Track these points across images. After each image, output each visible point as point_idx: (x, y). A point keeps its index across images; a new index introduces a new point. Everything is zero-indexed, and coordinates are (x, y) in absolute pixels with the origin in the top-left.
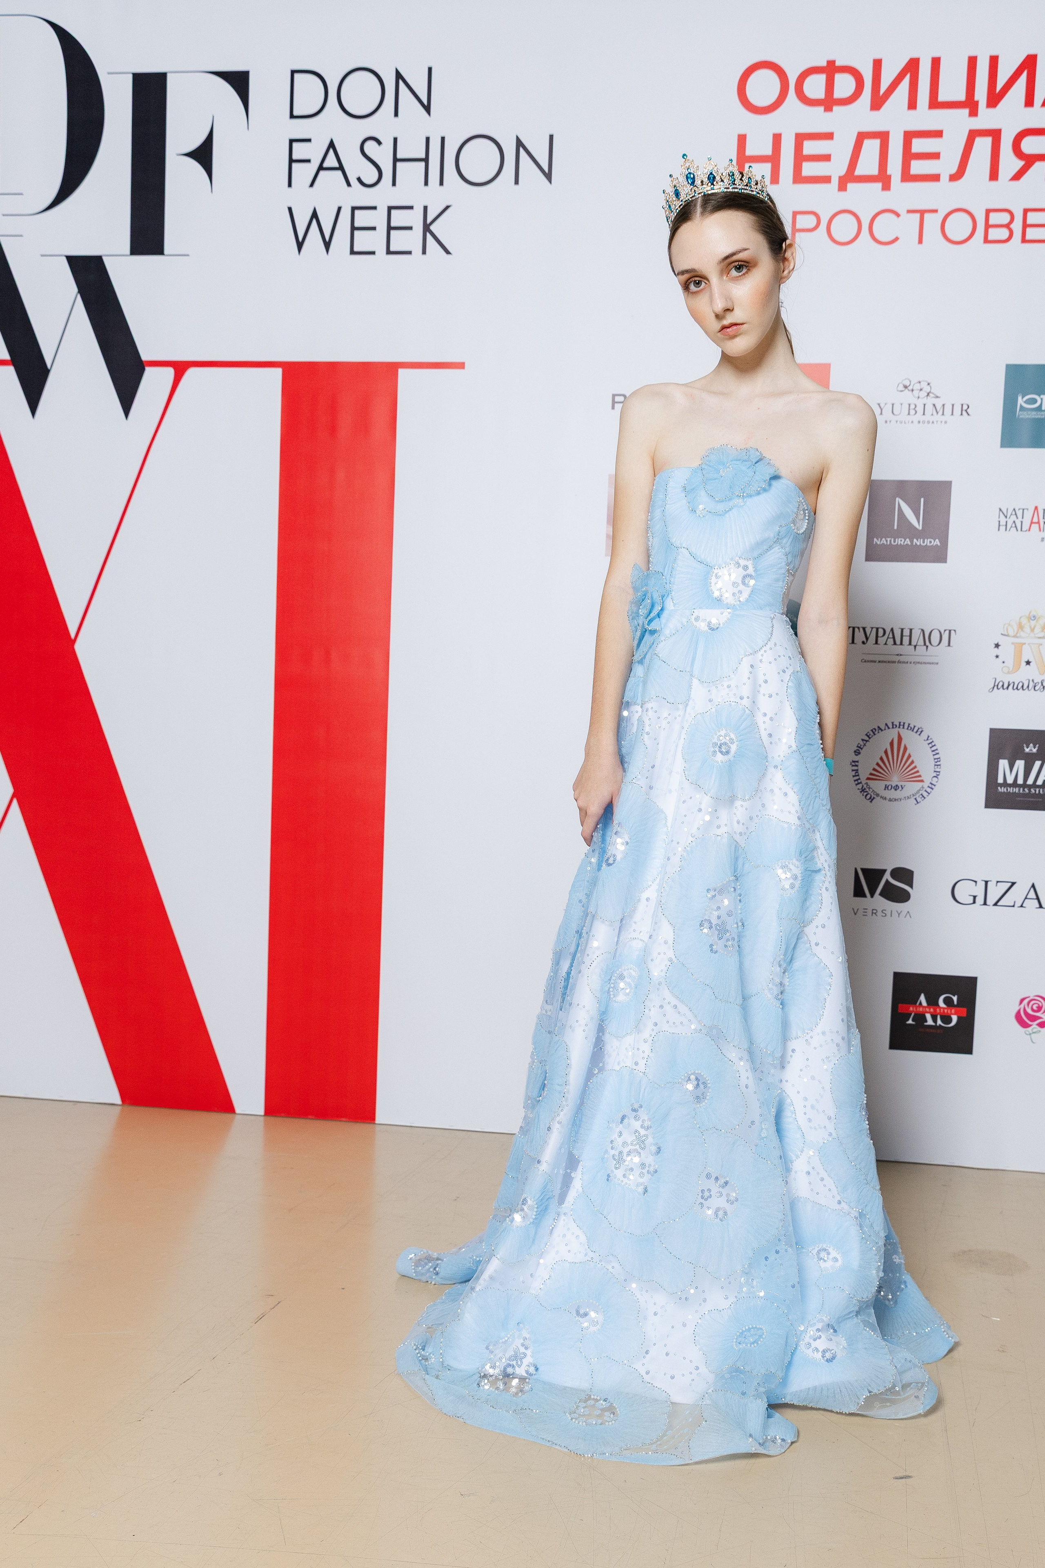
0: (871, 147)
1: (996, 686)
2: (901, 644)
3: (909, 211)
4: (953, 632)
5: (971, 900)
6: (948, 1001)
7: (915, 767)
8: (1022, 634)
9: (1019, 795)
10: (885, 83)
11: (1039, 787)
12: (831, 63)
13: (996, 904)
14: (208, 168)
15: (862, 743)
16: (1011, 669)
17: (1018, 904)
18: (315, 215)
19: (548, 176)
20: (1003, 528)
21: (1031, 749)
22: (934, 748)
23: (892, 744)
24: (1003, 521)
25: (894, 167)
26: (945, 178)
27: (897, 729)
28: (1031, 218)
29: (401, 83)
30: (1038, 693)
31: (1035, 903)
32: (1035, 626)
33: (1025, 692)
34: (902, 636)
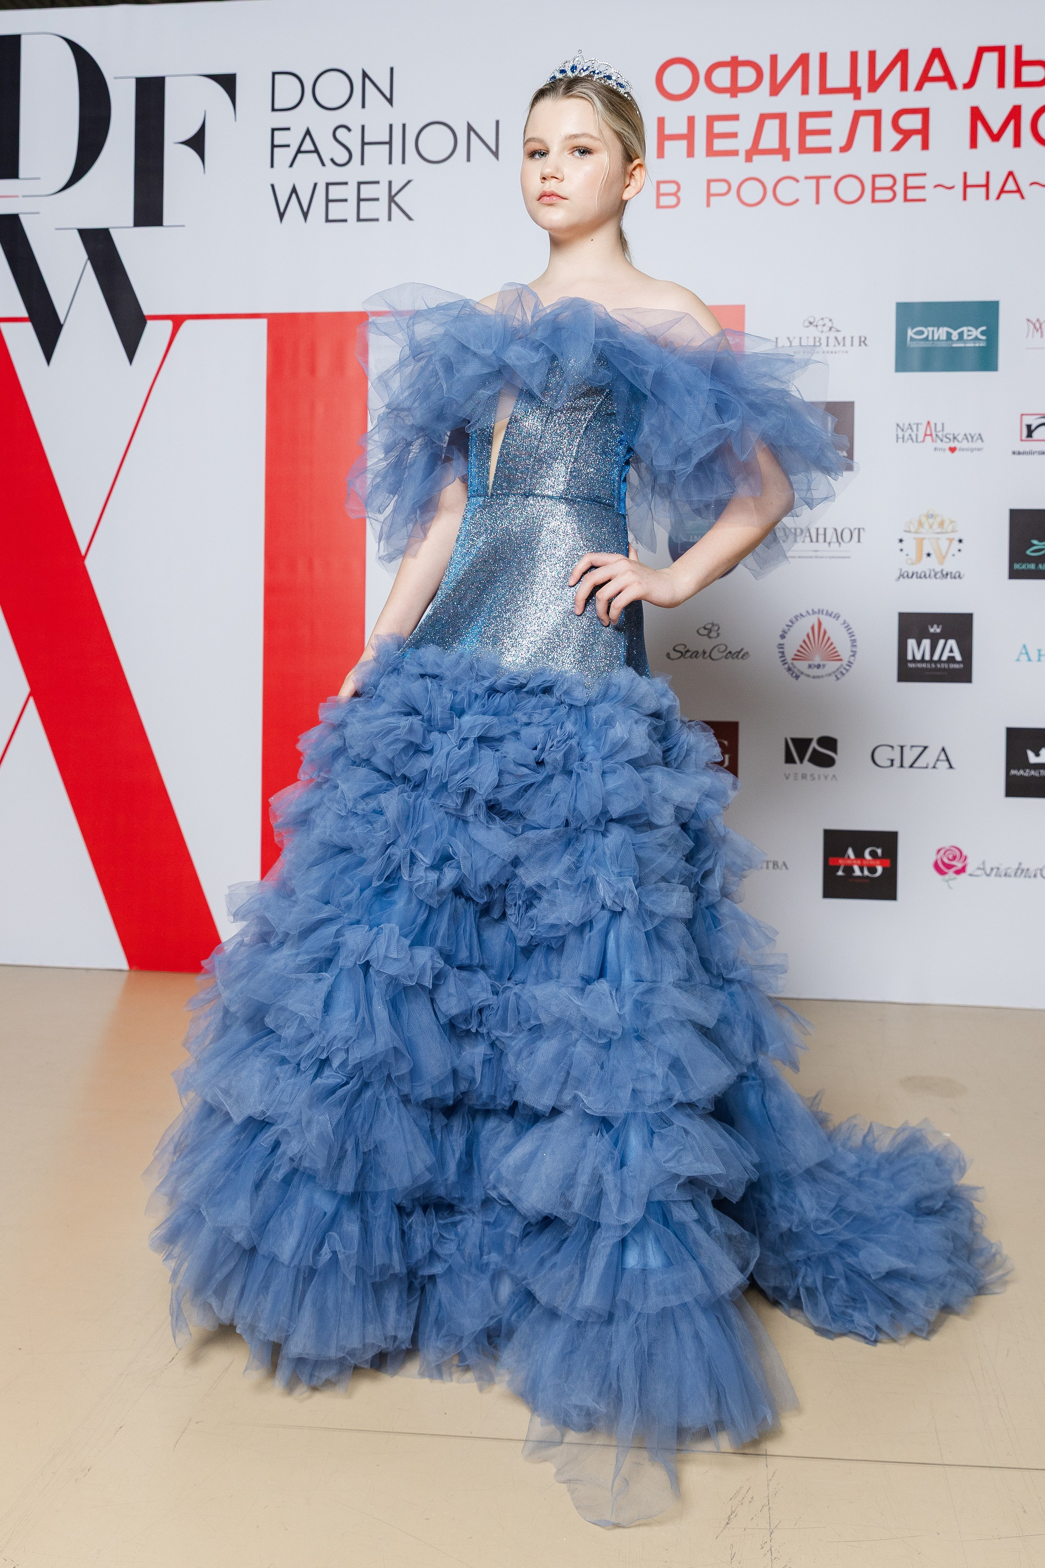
0: (772, 126)
1: (902, 576)
2: (817, 541)
3: (806, 178)
4: (862, 531)
5: (889, 763)
6: (873, 854)
7: (834, 648)
8: (922, 530)
9: (926, 669)
10: (781, 76)
11: (944, 662)
12: (735, 59)
13: (911, 766)
14: (201, 153)
15: (786, 628)
16: (913, 560)
17: (931, 765)
18: (294, 190)
19: (496, 154)
20: (900, 440)
21: (935, 629)
22: (850, 631)
23: (813, 628)
24: (900, 434)
25: (792, 141)
26: (835, 150)
27: (815, 616)
28: (911, 181)
29: (367, 81)
30: (939, 580)
31: (946, 764)
32: (933, 523)
33: (928, 579)
34: (817, 534)
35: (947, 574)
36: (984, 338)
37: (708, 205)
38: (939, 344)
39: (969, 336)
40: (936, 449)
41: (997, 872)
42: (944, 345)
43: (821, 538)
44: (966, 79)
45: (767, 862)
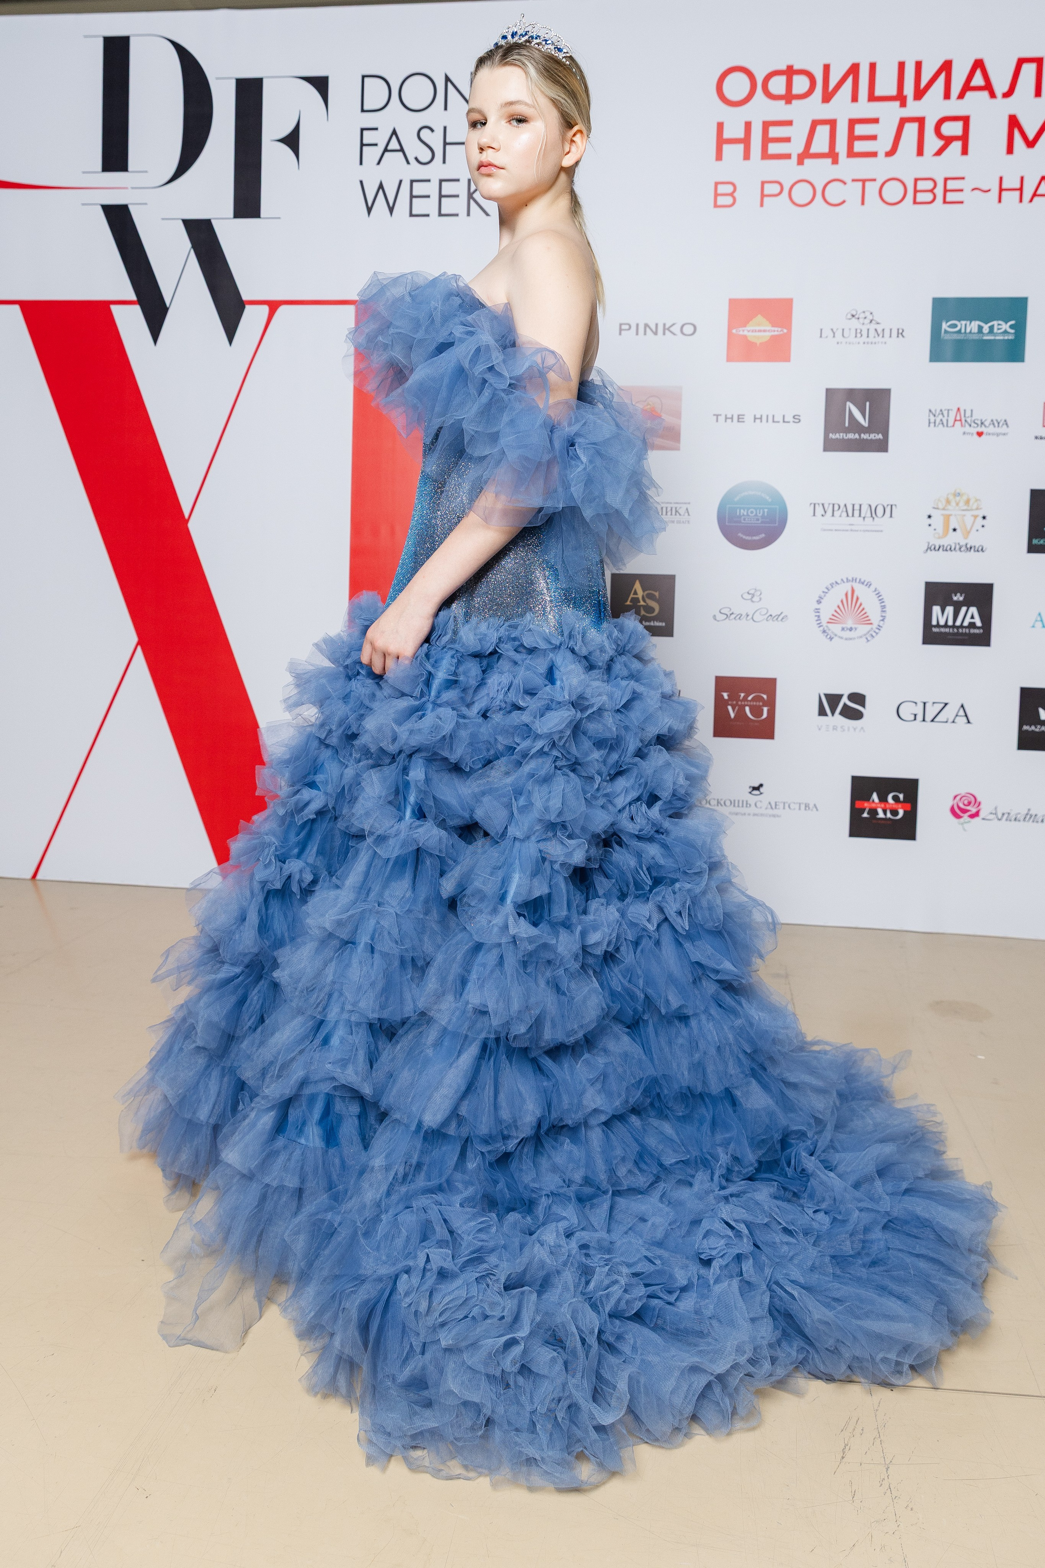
0: (823, 132)
1: (929, 548)
2: (853, 516)
3: (853, 180)
4: (894, 507)
5: (912, 717)
6: (896, 798)
7: (867, 613)
8: (949, 507)
9: (949, 634)
10: (832, 83)
11: (966, 627)
12: (791, 68)
13: (932, 721)
14: (296, 150)
15: (823, 594)
16: (941, 534)
17: (951, 720)
18: (381, 186)
20: (932, 425)
21: (958, 597)
22: (880, 598)
23: (846, 595)
24: (932, 419)
25: (841, 147)
26: (881, 154)
27: (850, 584)
28: (951, 185)
29: (449, 85)
30: (963, 553)
31: (965, 719)
32: (959, 501)
33: (954, 552)
34: (853, 510)
35: (971, 548)
36: (1012, 331)
37: (762, 205)
38: (971, 337)
39: (999, 329)
40: (964, 433)
41: (1007, 817)
42: (976, 337)
43: (857, 513)
44: (1006, 88)
45: (800, 804)
